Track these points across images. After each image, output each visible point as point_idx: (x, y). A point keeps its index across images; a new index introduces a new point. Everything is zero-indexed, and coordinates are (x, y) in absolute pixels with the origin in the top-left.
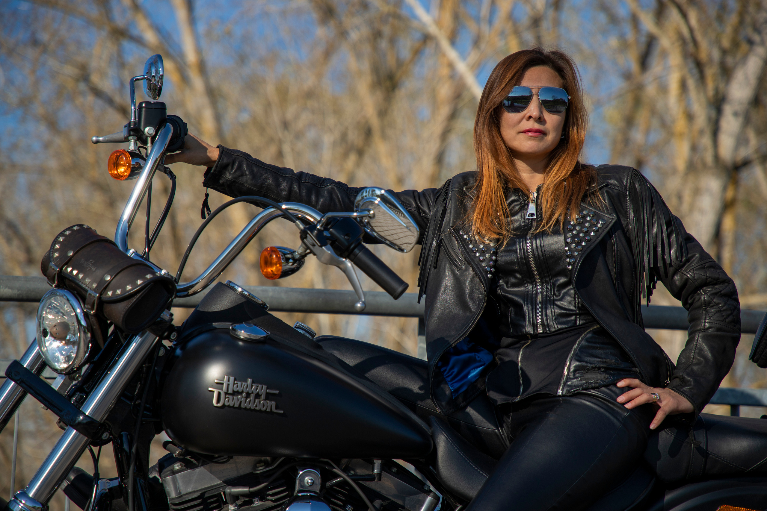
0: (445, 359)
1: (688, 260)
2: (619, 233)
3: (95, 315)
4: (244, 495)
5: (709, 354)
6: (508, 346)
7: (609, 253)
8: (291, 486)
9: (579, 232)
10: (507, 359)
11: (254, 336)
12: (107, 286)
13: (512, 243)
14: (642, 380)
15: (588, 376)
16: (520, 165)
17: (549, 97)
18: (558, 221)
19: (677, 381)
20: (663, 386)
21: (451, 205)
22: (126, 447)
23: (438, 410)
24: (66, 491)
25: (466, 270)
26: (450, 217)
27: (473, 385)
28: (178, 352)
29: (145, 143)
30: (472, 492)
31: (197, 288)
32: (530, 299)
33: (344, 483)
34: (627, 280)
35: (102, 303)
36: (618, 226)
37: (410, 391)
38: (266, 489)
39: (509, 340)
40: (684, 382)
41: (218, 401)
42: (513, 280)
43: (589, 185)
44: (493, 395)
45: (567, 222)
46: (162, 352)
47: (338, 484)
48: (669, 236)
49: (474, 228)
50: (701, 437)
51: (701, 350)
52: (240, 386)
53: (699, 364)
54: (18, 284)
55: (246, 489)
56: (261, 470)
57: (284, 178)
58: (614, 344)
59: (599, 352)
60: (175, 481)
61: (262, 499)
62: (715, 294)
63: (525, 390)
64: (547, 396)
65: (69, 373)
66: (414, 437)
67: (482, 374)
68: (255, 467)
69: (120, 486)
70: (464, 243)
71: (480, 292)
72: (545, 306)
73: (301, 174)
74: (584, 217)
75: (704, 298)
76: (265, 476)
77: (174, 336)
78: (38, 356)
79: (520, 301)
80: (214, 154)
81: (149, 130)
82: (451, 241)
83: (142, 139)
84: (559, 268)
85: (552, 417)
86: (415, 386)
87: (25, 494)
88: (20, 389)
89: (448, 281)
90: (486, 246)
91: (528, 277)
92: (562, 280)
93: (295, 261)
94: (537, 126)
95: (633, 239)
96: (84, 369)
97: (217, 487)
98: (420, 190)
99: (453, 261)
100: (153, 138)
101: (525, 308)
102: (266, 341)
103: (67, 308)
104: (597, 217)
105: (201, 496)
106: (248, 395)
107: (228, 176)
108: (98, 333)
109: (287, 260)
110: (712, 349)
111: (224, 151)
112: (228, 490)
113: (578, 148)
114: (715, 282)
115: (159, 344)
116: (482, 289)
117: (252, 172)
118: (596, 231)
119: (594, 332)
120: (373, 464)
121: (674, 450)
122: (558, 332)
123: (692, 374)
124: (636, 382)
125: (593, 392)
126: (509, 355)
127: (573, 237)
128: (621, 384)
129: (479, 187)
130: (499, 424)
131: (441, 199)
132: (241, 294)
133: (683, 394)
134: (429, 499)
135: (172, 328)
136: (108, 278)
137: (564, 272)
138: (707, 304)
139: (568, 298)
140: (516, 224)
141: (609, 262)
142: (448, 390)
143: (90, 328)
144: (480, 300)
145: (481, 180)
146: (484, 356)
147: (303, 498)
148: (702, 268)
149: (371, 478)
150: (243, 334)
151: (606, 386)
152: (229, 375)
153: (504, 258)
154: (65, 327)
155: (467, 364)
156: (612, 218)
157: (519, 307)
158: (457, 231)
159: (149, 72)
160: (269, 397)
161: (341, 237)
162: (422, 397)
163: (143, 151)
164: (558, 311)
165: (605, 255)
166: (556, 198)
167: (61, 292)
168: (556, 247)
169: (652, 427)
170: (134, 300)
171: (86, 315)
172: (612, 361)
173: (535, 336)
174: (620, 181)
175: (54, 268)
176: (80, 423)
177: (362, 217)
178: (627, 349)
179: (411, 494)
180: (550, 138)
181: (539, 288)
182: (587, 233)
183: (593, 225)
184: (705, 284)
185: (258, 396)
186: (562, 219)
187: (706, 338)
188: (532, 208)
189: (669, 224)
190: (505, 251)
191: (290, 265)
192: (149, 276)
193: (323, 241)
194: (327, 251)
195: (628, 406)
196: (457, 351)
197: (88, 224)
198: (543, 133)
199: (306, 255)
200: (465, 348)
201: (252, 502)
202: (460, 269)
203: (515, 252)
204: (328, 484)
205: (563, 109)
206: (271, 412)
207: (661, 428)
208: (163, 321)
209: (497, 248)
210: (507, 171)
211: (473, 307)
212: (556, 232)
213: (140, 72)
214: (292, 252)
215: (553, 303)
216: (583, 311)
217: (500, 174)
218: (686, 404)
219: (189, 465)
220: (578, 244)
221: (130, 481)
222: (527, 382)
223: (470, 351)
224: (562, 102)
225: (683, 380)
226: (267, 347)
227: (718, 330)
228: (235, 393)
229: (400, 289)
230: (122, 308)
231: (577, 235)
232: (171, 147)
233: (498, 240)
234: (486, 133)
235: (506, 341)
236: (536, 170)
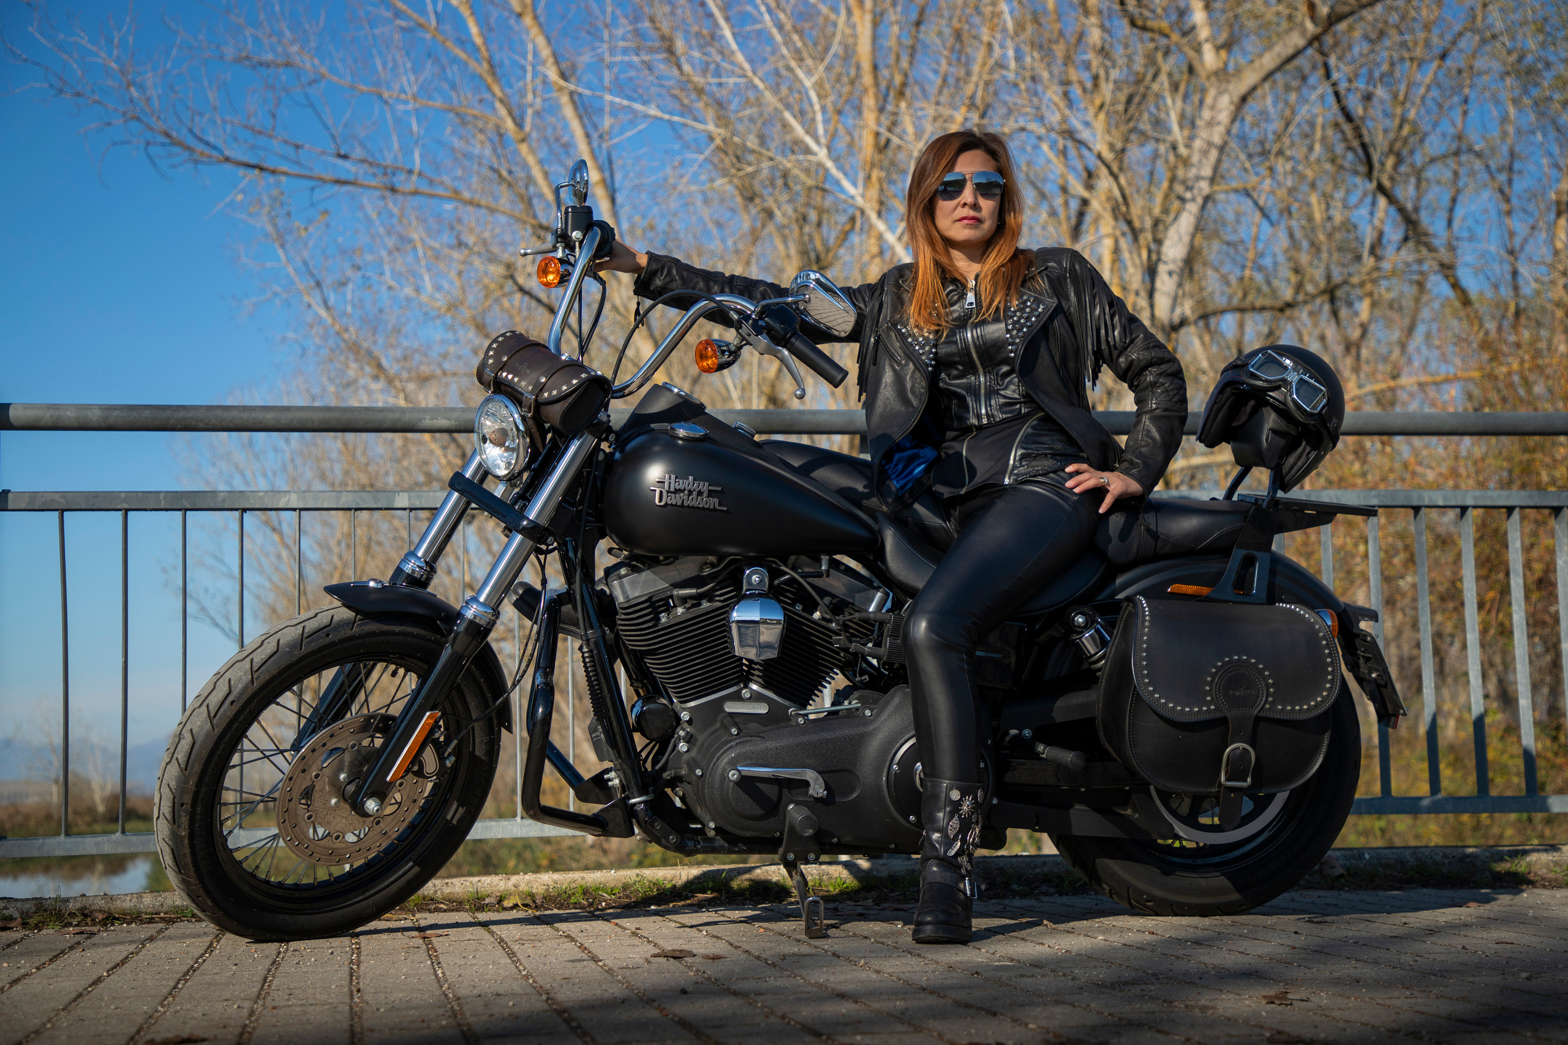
0: (888, 456)
1: (1132, 341)
2: (1061, 316)
3: (533, 418)
4: (692, 597)
5: (1156, 435)
6: (954, 439)
7: (1051, 338)
8: (739, 586)
9: (1020, 318)
10: (951, 452)
11: (692, 434)
12: (542, 388)
13: (952, 333)
14: (1090, 465)
15: (1034, 463)
16: (956, 254)
17: (983, 181)
18: (998, 308)
19: (1125, 465)
20: (1112, 470)
21: (887, 299)
22: (571, 554)
23: (885, 509)
24: (516, 605)
25: (907, 364)
26: (887, 311)
27: (918, 481)
28: (617, 455)
29: (573, 249)
30: (920, 584)
31: (632, 388)
32: (974, 391)
33: (792, 581)
34: (1071, 365)
35: (538, 405)
36: (1059, 310)
37: (855, 490)
38: (714, 589)
39: (954, 434)
40: (1132, 464)
41: (661, 500)
42: (955, 372)
43: (1028, 268)
44: (938, 488)
45: (1007, 309)
46: (601, 457)
47: (786, 582)
48: (1112, 317)
49: (912, 321)
50: (1150, 518)
51: (1149, 431)
52: (681, 484)
53: (1146, 445)
54: (455, 415)
55: (693, 591)
56: (707, 571)
57: (716, 282)
58: (1062, 431)
59: (1045, 439)
60: (622, 586)
61: (710, 601)
62: (1160, 374)
63: (971, 479)
64: (994, 485)
65: (511, 479)
66: (863, 533)
67: (927, 471)
68: (701, 569)
69: (568, 592)
70: (903, 337)
71: (922, 385)
72: (988, 397)
73: (733, 277)
74: (1024, 302)
75: (1150, 378)
76: (712, 577)
77: (612, 437)
78: (480, 465)
79: (963, 392)
80: (643, 261)
81: (576, 235)
82: (889, 336)
83: (570, 246)
84: (1002, 356)
85: (1000, 505)
86: (860, 486)
87: (475, 599)
88: (464, 499)
89: (888, 377)
90: (925, 338)
91: (971, 369)
92: (1005, 369)
93: (731, 353)
94: (972, 213)
95: (1075, 322)
96: (525, 475)
97: (664, 590)
98: (855, 287)
99: (892, 357)
100: (581, 243)
101: (969, 399)
102: (704, 439)
103: (504, 412)
104: (1037, 301)
105: (649, 600)
106: (690, 492)
107: (658, 282)
108: (537, 436)
109: (723, 352)
110: (1159, 430)
111: (652, 257)
112: (675, 592)
113: (1016, 234)
114: (1161, 362)
115: (597, 447)
116: (924, 383)
117: (682, 278)
118: (1037, 317)
119: (1040, 419)
120: (819, 561)
121: (1124, 534)
122: (1004, 421)
123: (1140, 456)
124: (1085, 466)
125: (1040, 479)
126: (952, 447)
127: (1014, 323)
128: (1069, 469)
129: (915, 278)
130: (946, 517)
131: (877, 294)
132: (678, 395)
133: (1132, 476)
134: (879, 595)
135: (609, 430)
136: (543, 380)
137: (1007, 361)
138: (1153, 385)
139: (1013, 387)
140: (956, 315)
141: (1053, 347)
142: (894, 485)
143: (528, 433)
144: (921, 394)
145: (917, 272)
146: (929, 453)
147: (752, 596)
148: (1147, 348)
149: (820, 575)
150: (681, 433)
151: (1054, 472)
152: (670, 473)
153: (944, 350)
154: (504, 433)
155: (911, 461)
156: (1053, 302)
157: (962, 399)
158: (895, 325)
159: (574, 178)
160: (711, 494)
161: (777, 326)
162: (867, 496)
163: (572, 259)
164: (1002, 401)
165: (1047, 341)
166: (995, 284)
167: (498, 397)
168: (996, 335)
169: (1101, 511)
170: (570, 399)
171: (524, 419)
172: (1059, 446)
173: (980, 428)
174: (1060, 263)
175: (489, 374)
176: (524, 528)
177: (796, 303)
178: (1073, 434)
179: (860, 591)
180: (988, 225)
181: (982, 379)
182: (1028, 319)
183: (1033, 310)
184: (1150, 364)
185: (700, 493)
186: (1002, 306)
187: (1152, 419)
188: (971, 297)
189: (1111, 305)
190: (945, 343)
191: (726, 358)
192: (583, 376)
193: (758, 330)
194: (763, 340)
195: (1076, 490)
196: (899, 448)
197: (520, 329)
198: (979, 221)
199: (741, 347)
200: (908, 445)
201: (700, 604)
202: (899, 364)
203: (956, 343)
204: (776, 582)
205: (998, 191)
206: (715, 509)
207: (1110, 511)
208: (600, 422)
209: (937, 340)
210: (944, 260)
211: (915, 403)
212: (996, 320)
213: (565, 181)
214: (728, 345)
215: (997, 393)
216: (1028, 399)
217: (937, 264)
218: (1135, 487)
219: (635, 570)
220: (1020, 330)
221: (577, 586)
222: (973, 471)
223: (913, 448)
224: (998, 185)
225: (1131, 463)
226: (707, 445)
227: (1165, 410)
228: (677, 491)
229: (839, 377)
230: (557, 410)
231: (1018, 322)
232: (597, 254)
233: (937, 332)
234: (919, 223)
235: (950, 434)
236: (972, 258)
